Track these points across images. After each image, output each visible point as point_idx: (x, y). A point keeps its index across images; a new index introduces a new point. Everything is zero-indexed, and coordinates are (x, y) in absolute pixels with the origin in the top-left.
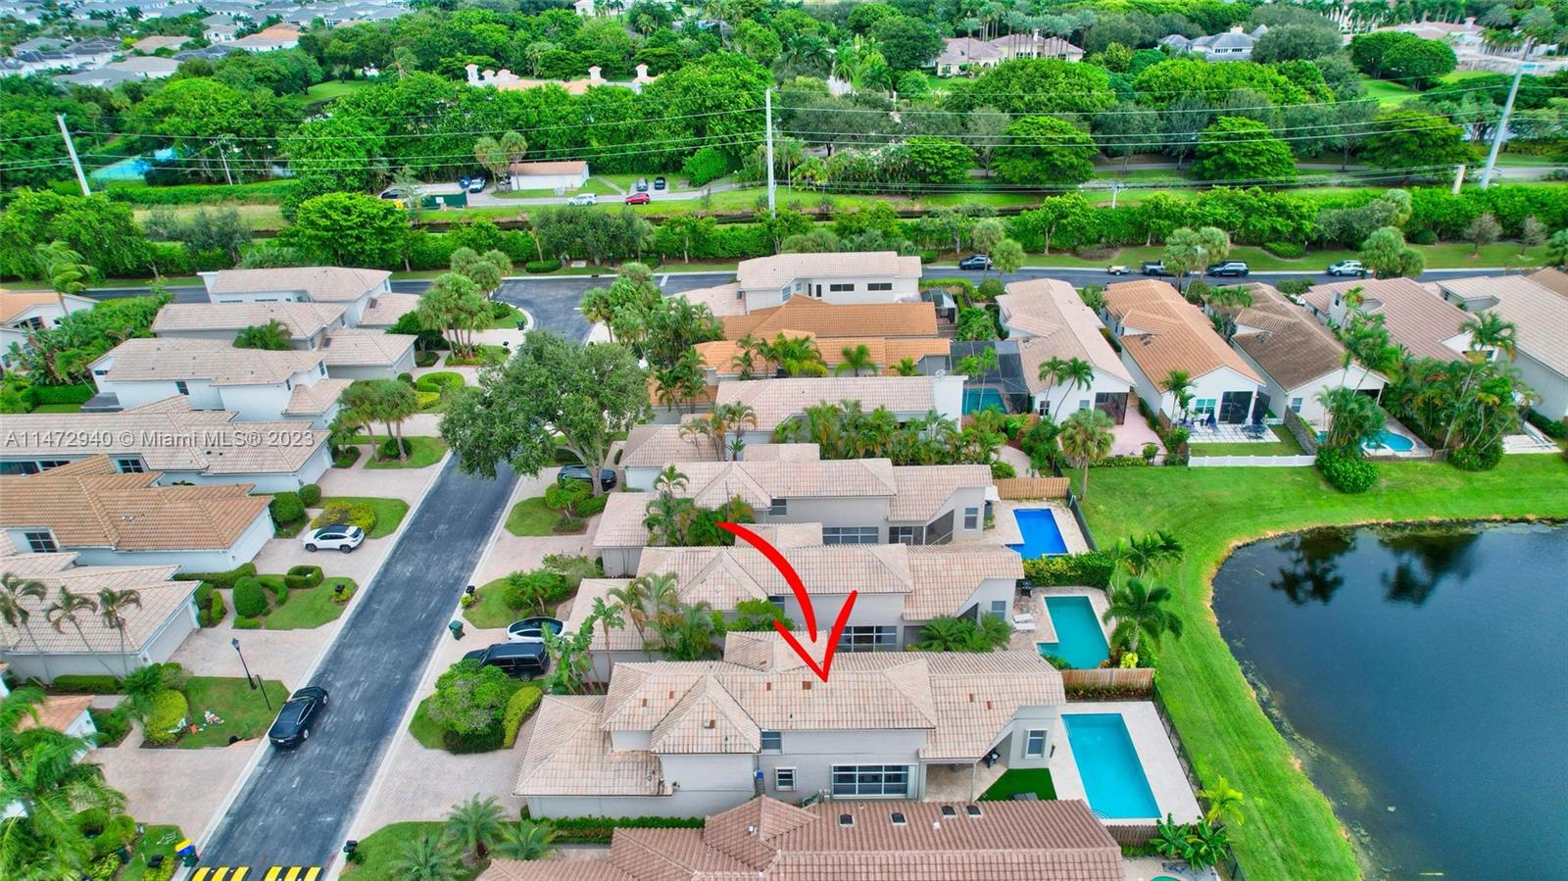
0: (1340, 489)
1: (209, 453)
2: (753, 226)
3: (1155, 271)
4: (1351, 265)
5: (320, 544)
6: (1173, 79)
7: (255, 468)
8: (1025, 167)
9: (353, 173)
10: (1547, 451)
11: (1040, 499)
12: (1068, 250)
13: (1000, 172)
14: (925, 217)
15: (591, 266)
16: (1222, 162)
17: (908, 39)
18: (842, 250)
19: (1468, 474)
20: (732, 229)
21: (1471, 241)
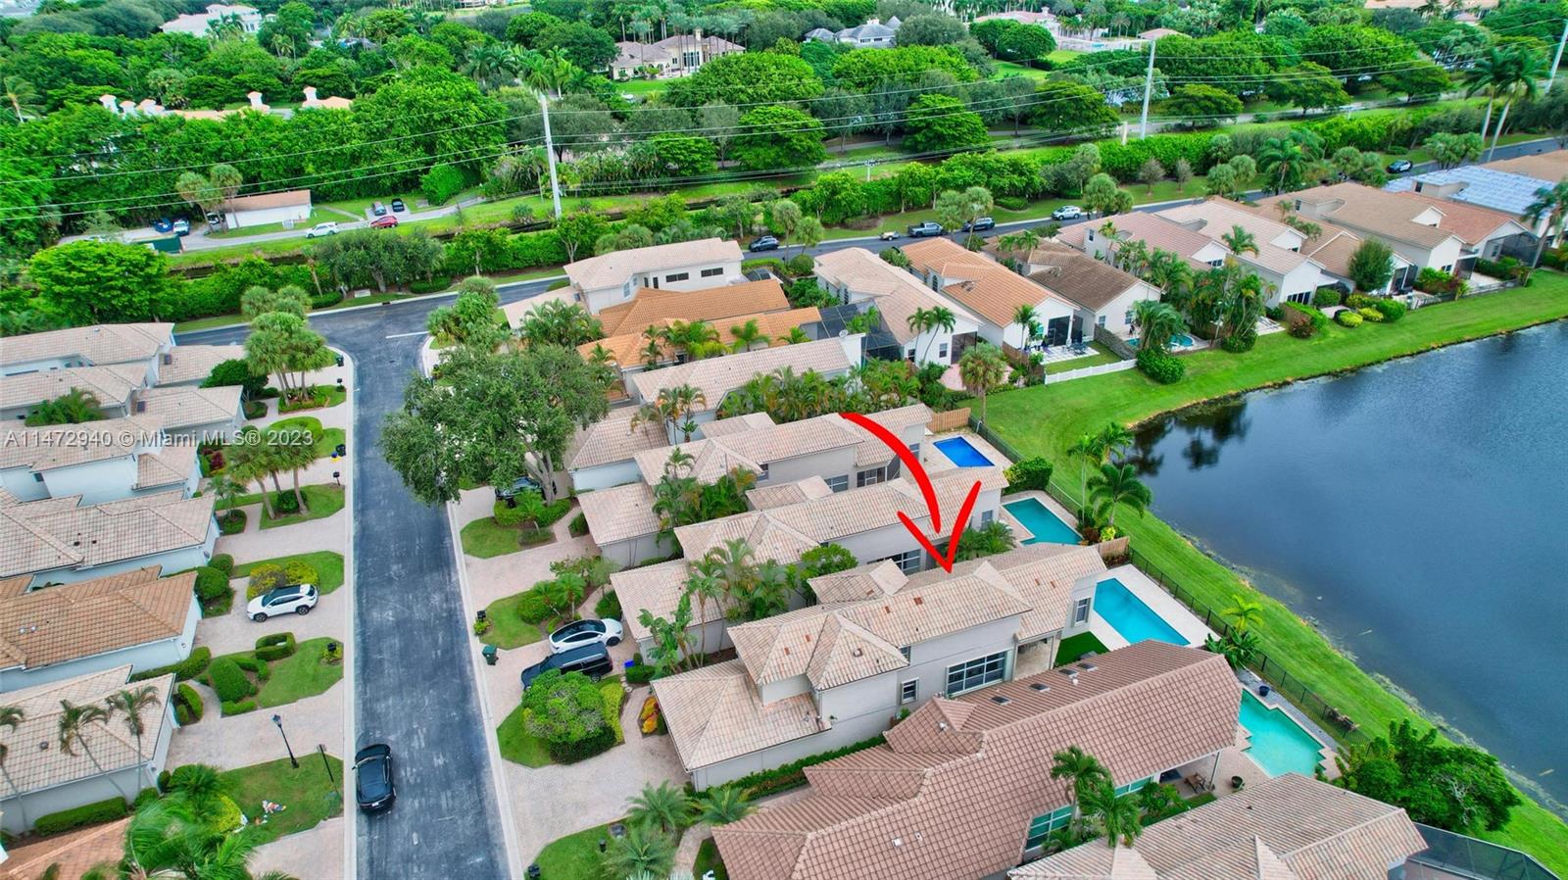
0: (1163, 381)
1: (77, 544)
2: (541, 233)
3: (921, 233)
4: (1072, 210)
5: (270, 610)
6: (868, 65)
7: (146, 549)
8: (769, 154)
9: (22, 225)
10: (1276, 331)
11: (949, 430)
12: (838, 224)
13: (743, 160)
14: (713, 206)
15: (376, 293)
16: (931, 135)
17: (584, 45)
18: (658, 244)
19: (1238, 355)
20: (521, 239)
21: (1143, 182)
